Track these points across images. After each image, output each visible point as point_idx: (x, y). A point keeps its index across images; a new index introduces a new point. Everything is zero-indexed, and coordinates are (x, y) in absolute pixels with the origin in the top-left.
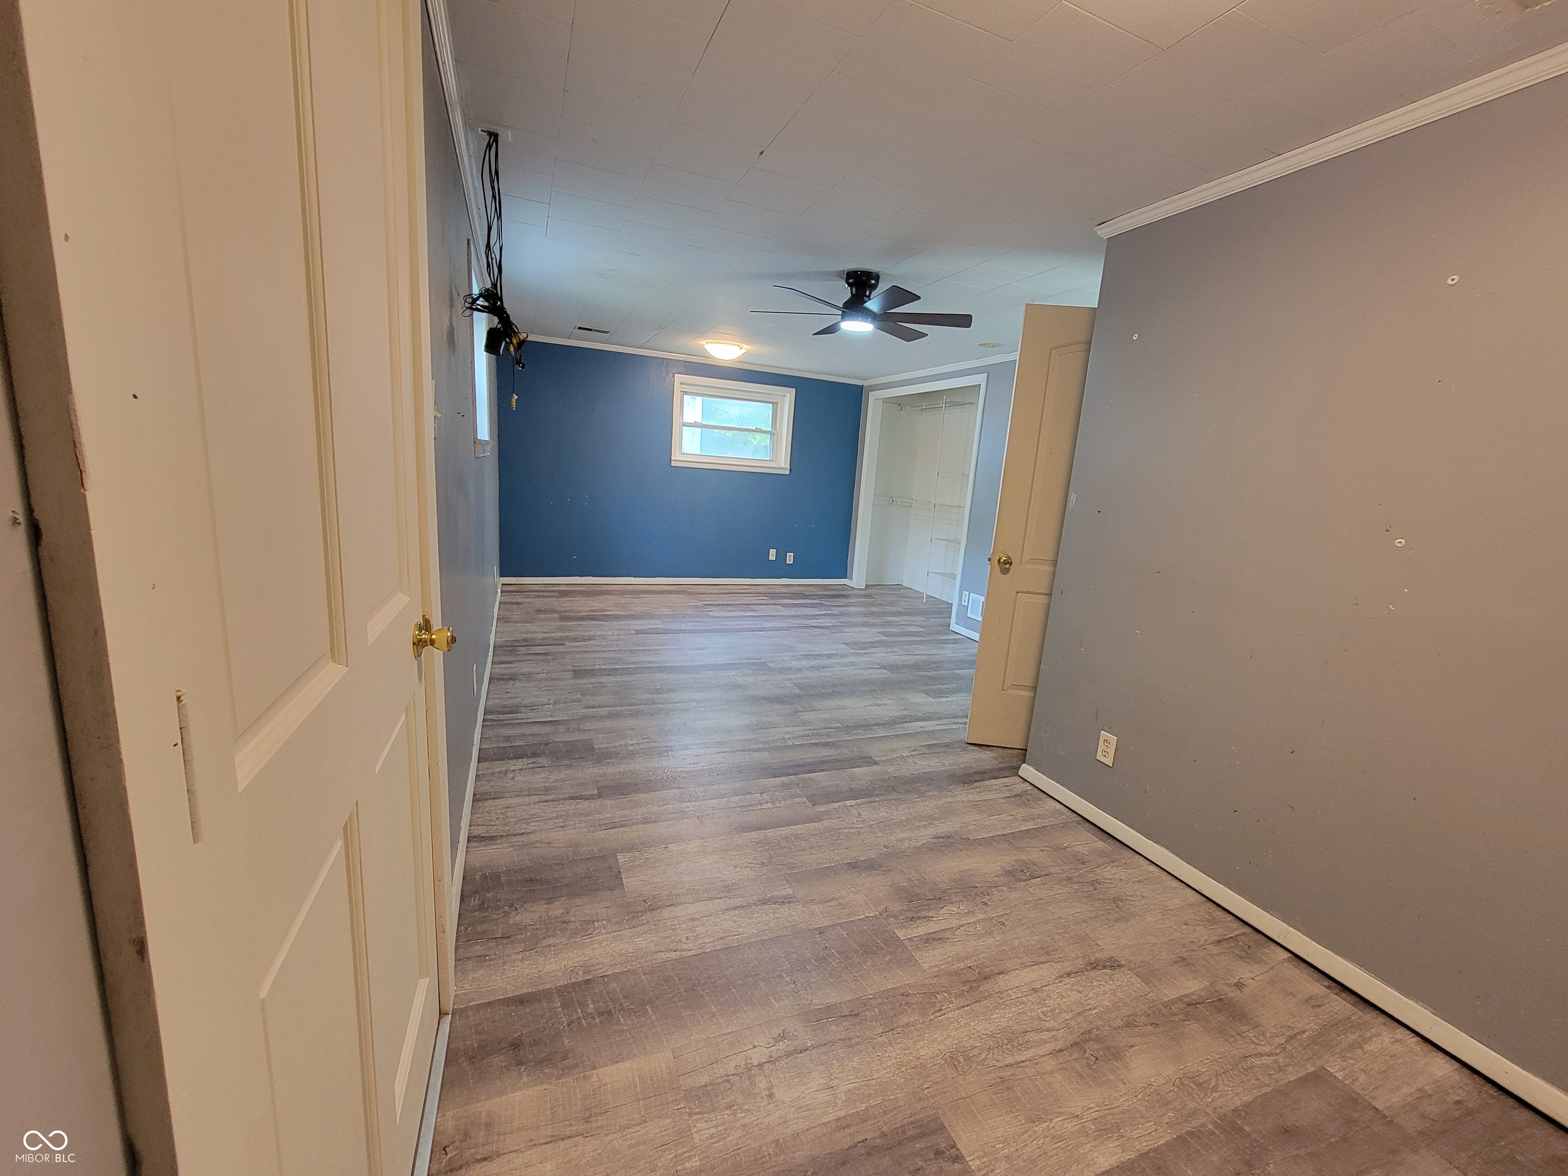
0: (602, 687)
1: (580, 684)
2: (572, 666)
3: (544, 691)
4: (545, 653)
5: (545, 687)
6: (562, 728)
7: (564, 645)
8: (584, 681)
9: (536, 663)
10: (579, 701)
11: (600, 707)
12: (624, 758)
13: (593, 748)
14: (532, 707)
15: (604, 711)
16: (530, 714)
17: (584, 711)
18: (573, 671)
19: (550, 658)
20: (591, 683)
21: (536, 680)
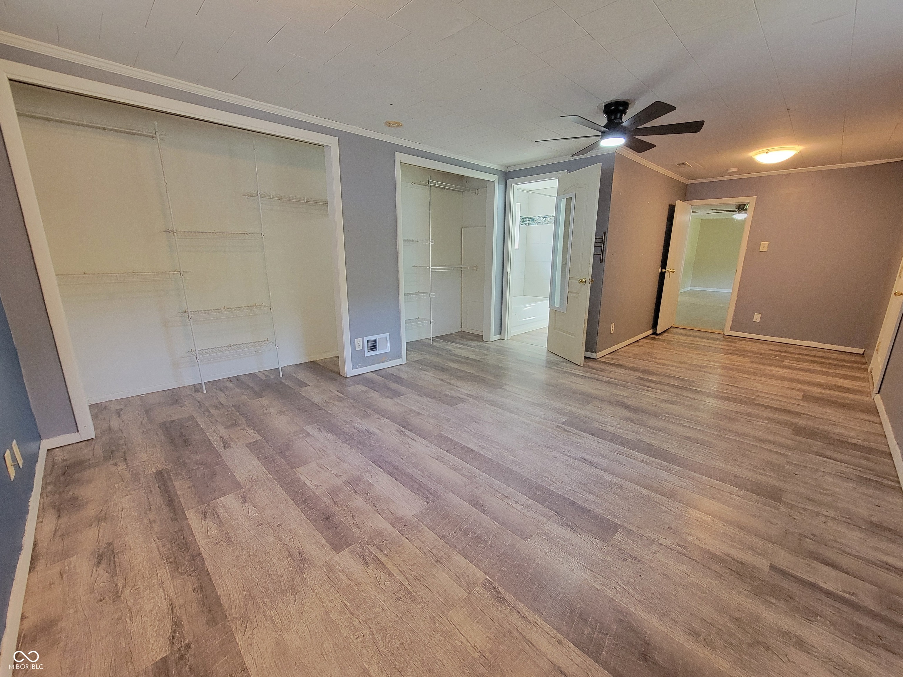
0: (755, 467)
1: (780, 480)
2: (778, 509)
3: (827, 490)
4: (816, 559)
5: (825, 494)
6: (815, 449)
7: (773, 567)
8: (772, 481)
9: (836, 542)
10: (790, 463)
11: (771, 451)
12: (774, 420)
13: (793, 430)
14: (844, 477)
15: (768, 446)
16: (846, 470)
17: (788, 453)
18: (780, 501)
19: (809, 544)
20: (766, 475)
21: (838, 509)
